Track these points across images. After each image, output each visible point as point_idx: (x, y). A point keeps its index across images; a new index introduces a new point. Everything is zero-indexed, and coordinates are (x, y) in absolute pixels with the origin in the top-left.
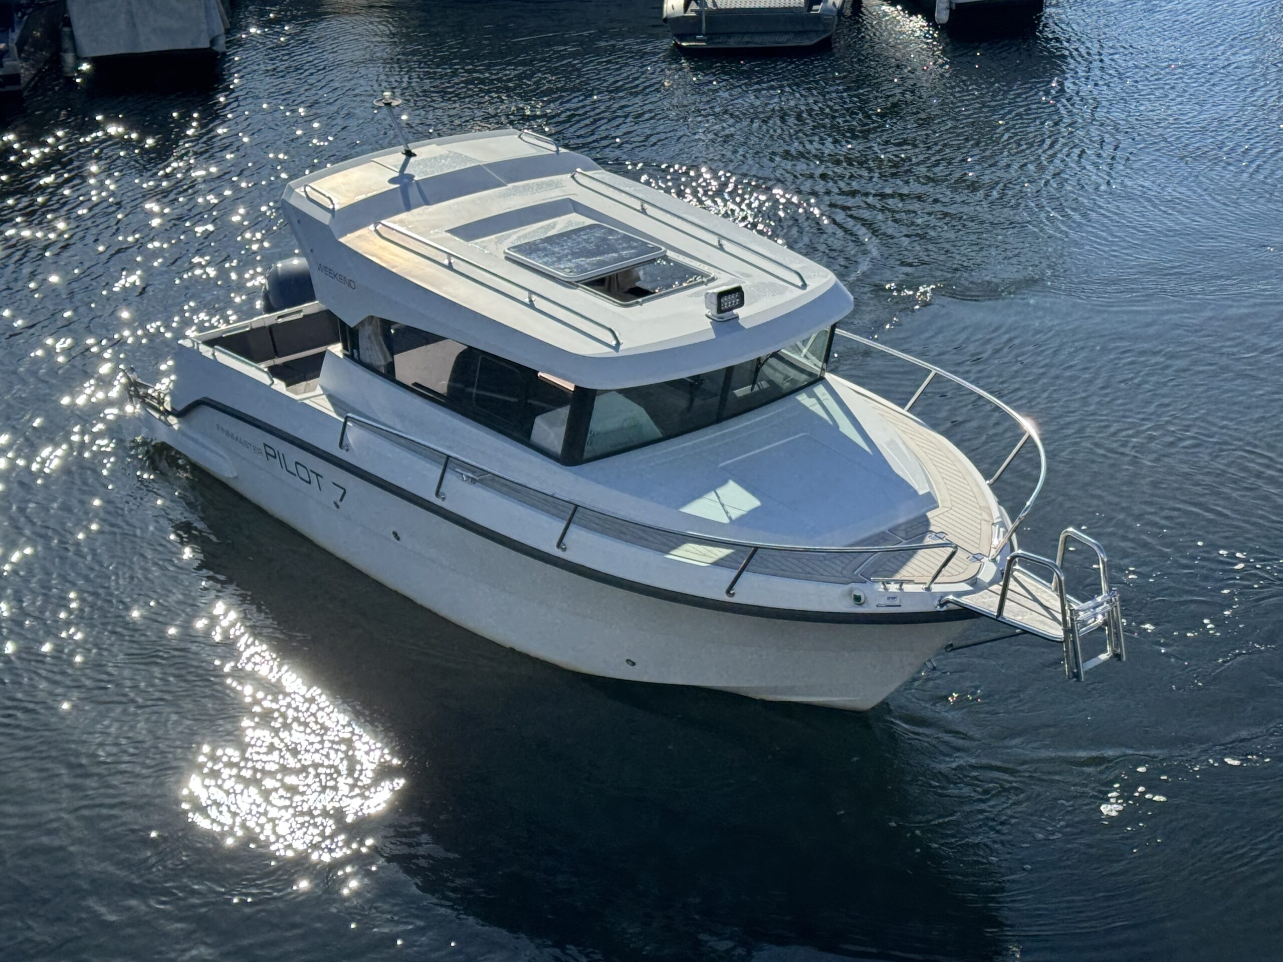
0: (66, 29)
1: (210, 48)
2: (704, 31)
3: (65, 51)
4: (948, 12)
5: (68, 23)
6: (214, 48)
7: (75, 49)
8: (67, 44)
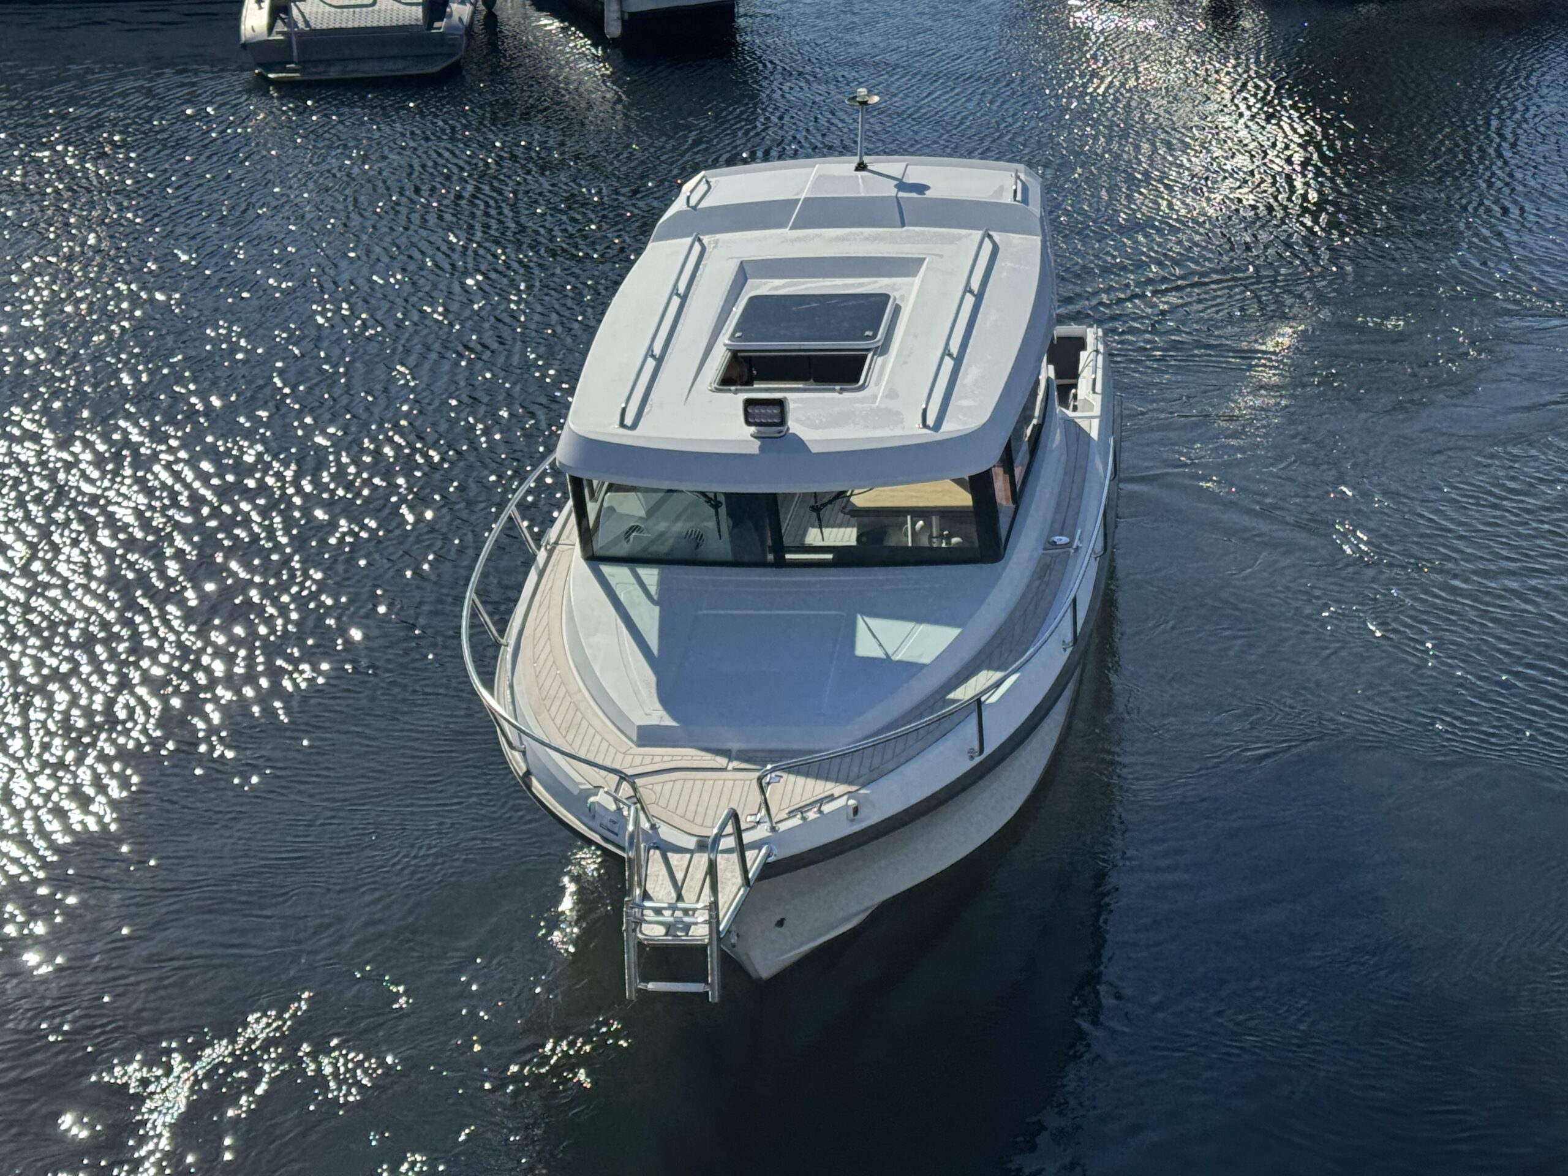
2: (296, 59)
4: (620, 23)
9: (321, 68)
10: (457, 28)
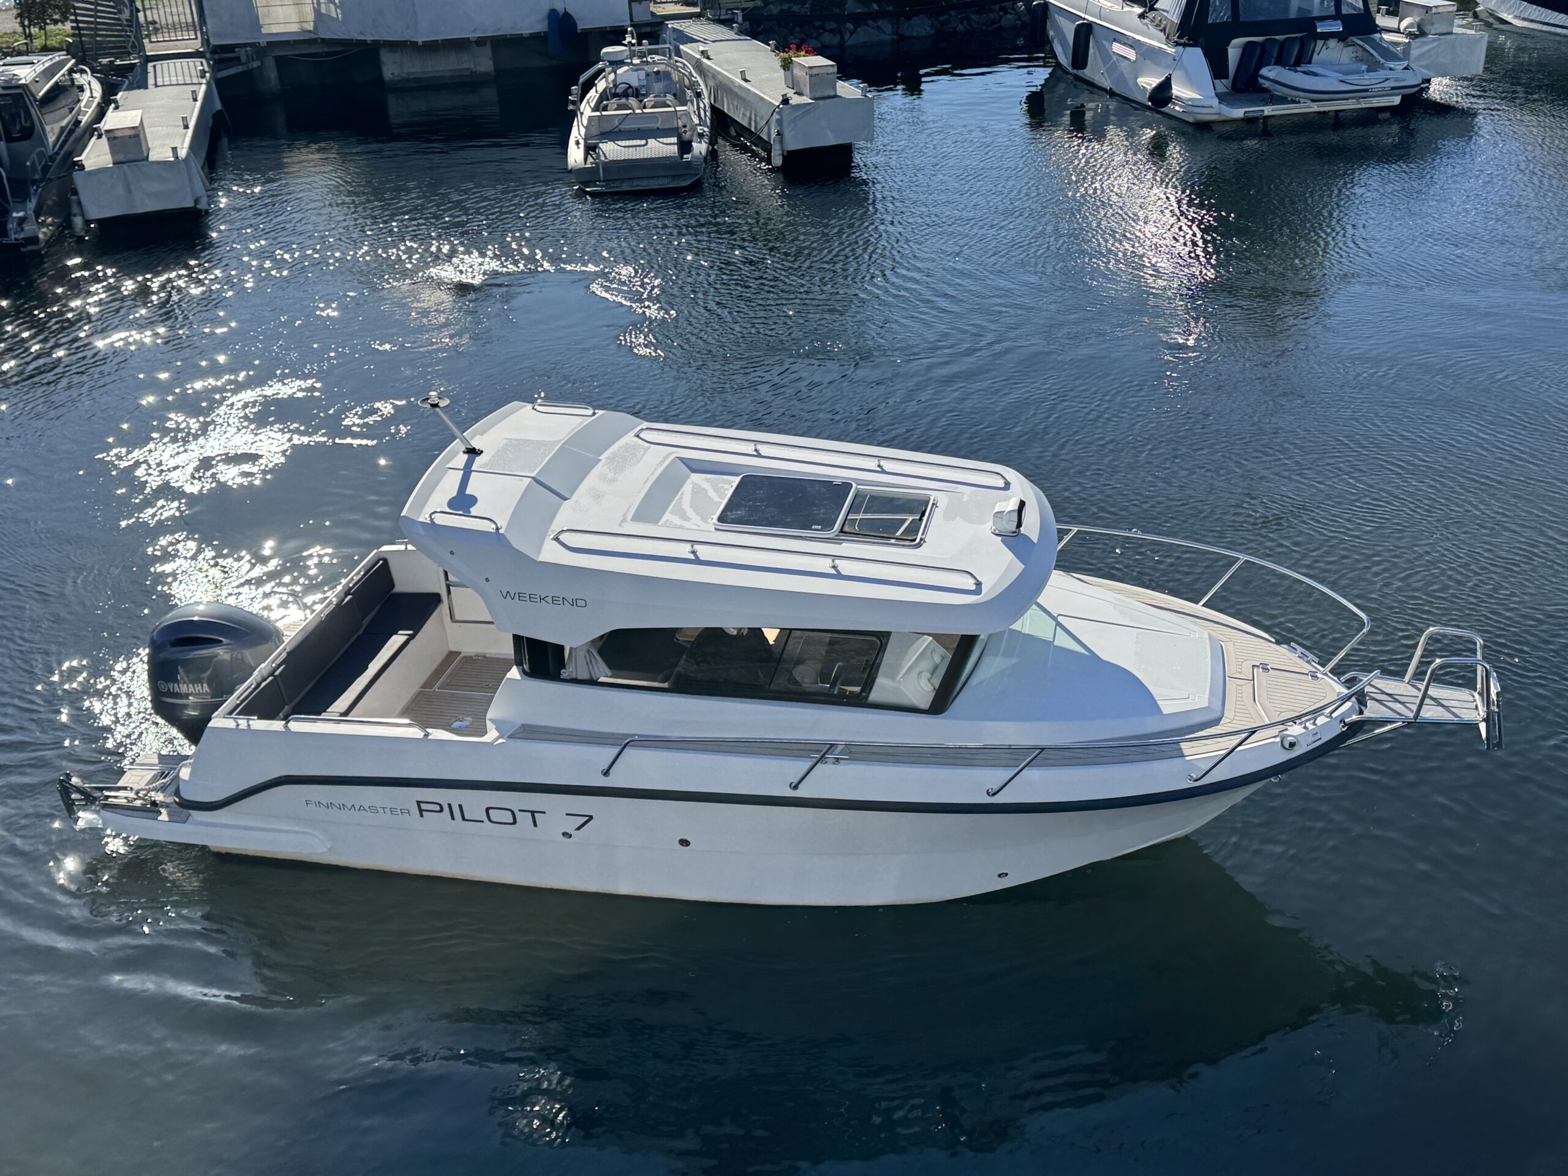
0: (74, 198)
1: (194, 207)
2: (601, 179)
3: (75, 215)
4: (780, 157)
5: (75, 192)
6: (199, 206)
7: (83, 215)
8: (75, 209)
9: (617, 184)
10: (697, 157)
